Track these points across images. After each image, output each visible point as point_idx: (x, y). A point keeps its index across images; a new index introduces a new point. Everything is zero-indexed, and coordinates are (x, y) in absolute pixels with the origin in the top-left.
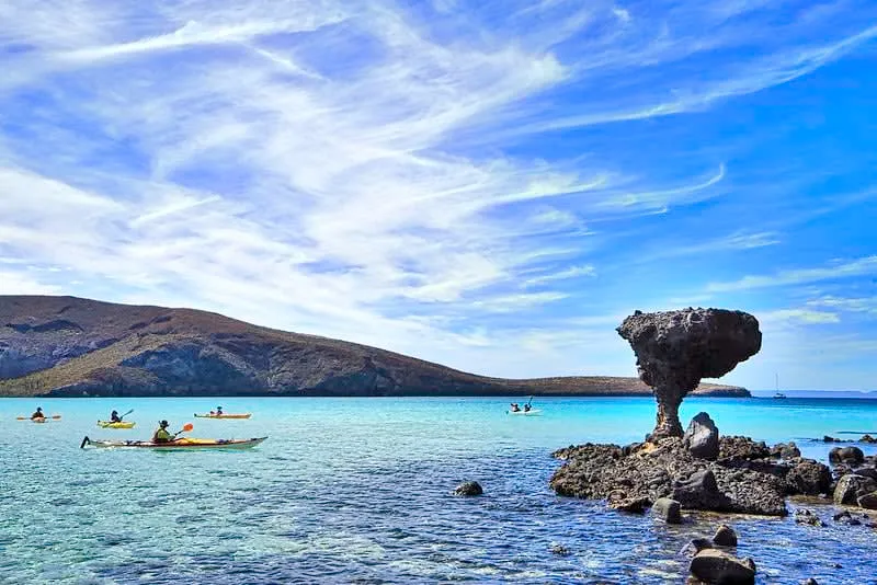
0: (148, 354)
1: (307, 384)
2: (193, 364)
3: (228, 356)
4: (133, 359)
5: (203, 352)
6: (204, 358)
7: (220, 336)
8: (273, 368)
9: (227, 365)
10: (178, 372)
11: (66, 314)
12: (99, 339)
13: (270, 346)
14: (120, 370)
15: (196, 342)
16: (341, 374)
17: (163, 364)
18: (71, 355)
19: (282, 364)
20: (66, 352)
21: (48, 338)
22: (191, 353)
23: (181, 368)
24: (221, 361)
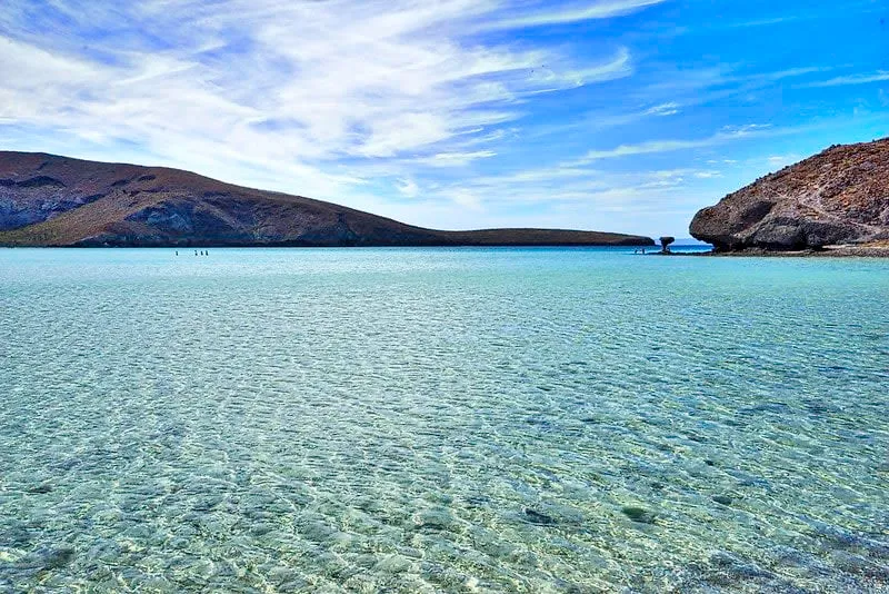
0: (148, 210)
1: (289, 236)
2: (188, 219)
3: (217, 212)
4: (136, 214)
5: (196, 209)
6: (198, 214)
7: (207, 194)
8: (257, 223)
9: (220, 220)
10: (176, 225)
11: (46, 170)
12: (84, 195)
13: (251, 202)
14: (127, 224)
15: (188, 199)
16: (317, 227)
17: (164, 219)
18: (60, 210)
19: (264, 219)
20: (55, 206)
21: (34, 193)
22: (186, 210)
23: (179, 222)
24: (212, 217)
